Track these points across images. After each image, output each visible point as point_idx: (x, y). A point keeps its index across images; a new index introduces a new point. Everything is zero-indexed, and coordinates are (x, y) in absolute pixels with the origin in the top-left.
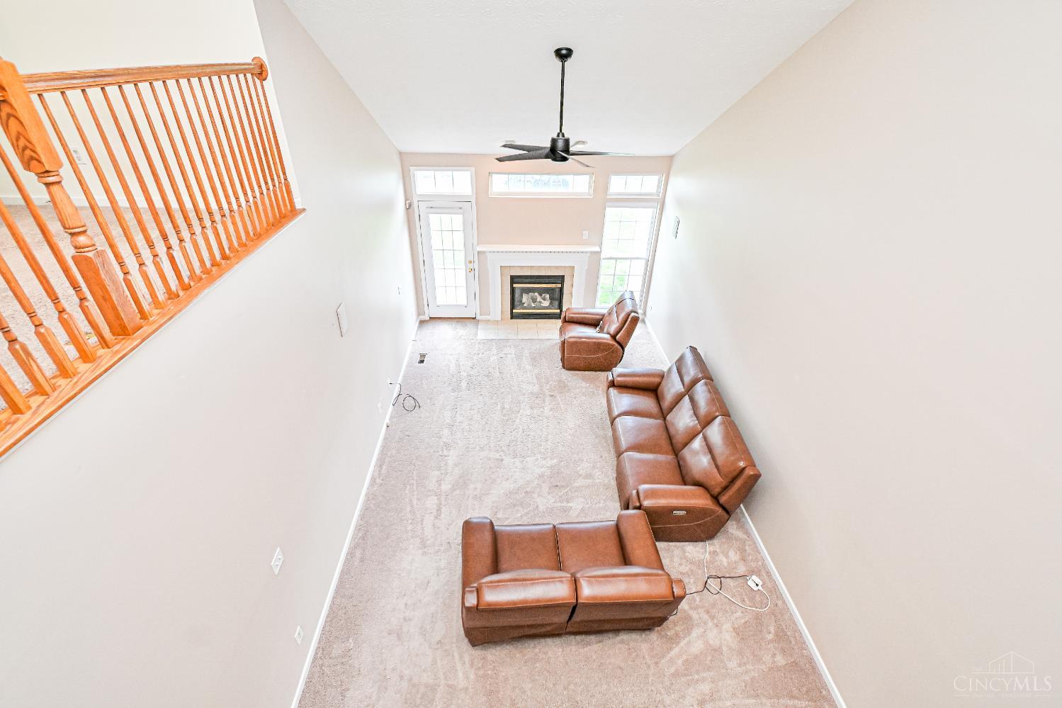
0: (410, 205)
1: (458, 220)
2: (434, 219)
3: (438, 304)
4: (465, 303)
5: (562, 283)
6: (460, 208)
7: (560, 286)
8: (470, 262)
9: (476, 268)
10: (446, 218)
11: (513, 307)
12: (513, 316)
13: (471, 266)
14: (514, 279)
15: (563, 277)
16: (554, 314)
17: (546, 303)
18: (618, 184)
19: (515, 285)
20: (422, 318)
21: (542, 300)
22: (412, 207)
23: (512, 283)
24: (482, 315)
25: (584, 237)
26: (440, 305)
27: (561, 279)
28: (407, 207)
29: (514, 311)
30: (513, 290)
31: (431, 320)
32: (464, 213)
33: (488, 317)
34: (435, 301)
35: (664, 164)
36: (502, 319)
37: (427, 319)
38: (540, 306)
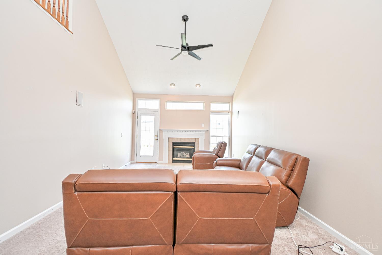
1: (152, 118)
2: (143, 117)
3: (141, 155)
4: (152, 155)
6: (154, 114)
7: (194, 147)
8: (156, 136)
9: (159, 139)
10: (148, 117)
11: (173, 157)
12: (174, 162)
13: (156, 138)
14: (174, 144)
17: (188, 156)
19: (174, 147)
20: (133, 161)
21: (186, 155)
22: (135, 113)
23: (173, 145)
24: (159, 161)
25: (202, 126)
26: (142, 156)
27: (193, 144)
28: (133, 113)
29: (174, 159)
30: (173, 149)
31: (137, 163)
32: (155, 116)
33: (162, 162)
34: (140, 154)
35: (230, 99)
36: (168, 163)
37: (135, 162)
38: (185, 157)
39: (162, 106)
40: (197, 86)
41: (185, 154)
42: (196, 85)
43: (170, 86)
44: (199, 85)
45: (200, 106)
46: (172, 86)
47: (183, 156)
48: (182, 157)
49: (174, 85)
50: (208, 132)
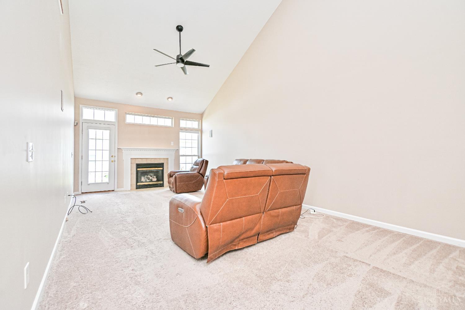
0: (77, 124)
1: (107, 133)
2: (92, 131)
3: (89, 183)
4: (107, 181)
5: (163, 167)
6: (108, 128)
7: (161, 169)
8: (112, 156)
9: (116, 160)
10: (99, 132)
11: (137, 182)
12: (138, 187)
13: (113, 159)
14: (138, 166)
15: (163, 164)
16: (161, 184)
17: (155, 179)
18: (183, 124)
19: (138, 169)
20: (77, 193)
22: (78, 125)
23: (137, 168)
24: (118, 188)
25: (172, 145)
26: (90, 185)
27: (162, 165)
28: (75, 125)
29: (138, 184)
30: (137, 172)
31: (83, 194)
32: (110, 130)
33: (122, 189)
34: (88, 181)
35: (200, 117)
36: (131, 190)
37: (80, 194)
38: (151, 181)
39: (120, 118)
40: (169, 100)
41: (151, 178)
42: (168, 98)
43: (136, 95)
44: (172, 98)
45: (167, 122)
46: (139, 95)
47: (149, 179)
48: (148, 181)
49: (141, 94)
50: (178, 151)
